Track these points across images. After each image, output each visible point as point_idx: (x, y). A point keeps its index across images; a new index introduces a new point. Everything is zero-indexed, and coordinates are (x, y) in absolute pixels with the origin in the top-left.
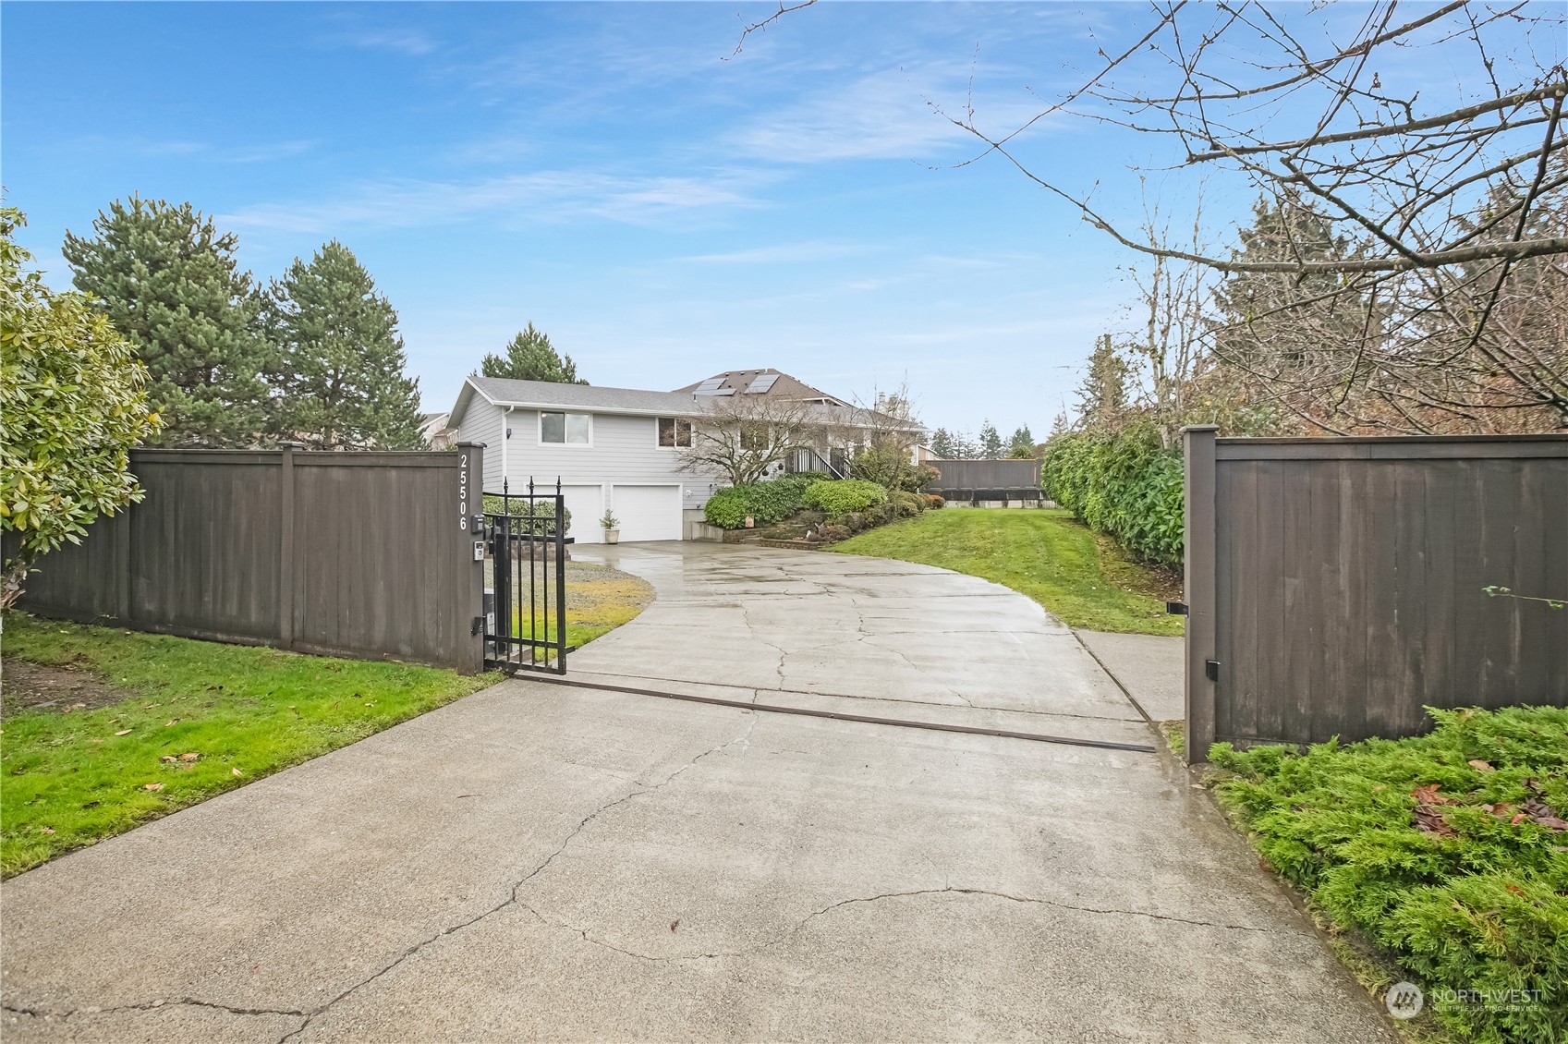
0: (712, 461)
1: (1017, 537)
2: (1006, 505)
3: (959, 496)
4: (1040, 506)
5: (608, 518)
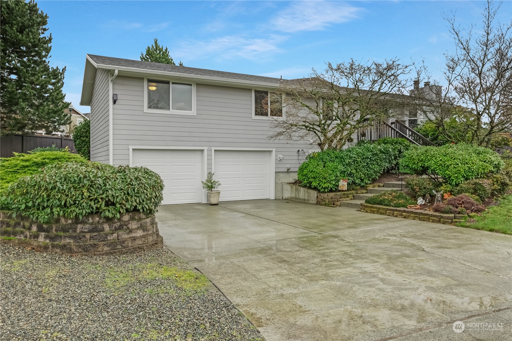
5: (209, 180)
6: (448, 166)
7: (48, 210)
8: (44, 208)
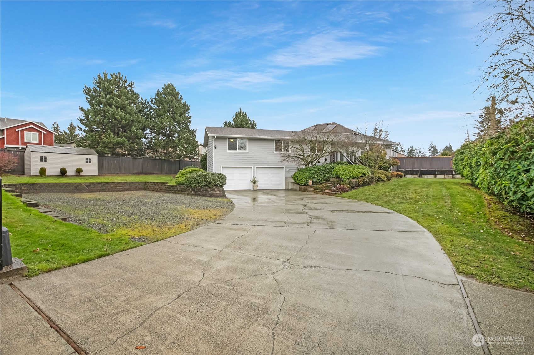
0: (296, 157)
1: (434, 193)
2: (436, 177)
3: (413, 173)
4: (453, 178)
5: (254, 180)
6: (343, 174)
7: (194, 184)
8: (193, 184)
